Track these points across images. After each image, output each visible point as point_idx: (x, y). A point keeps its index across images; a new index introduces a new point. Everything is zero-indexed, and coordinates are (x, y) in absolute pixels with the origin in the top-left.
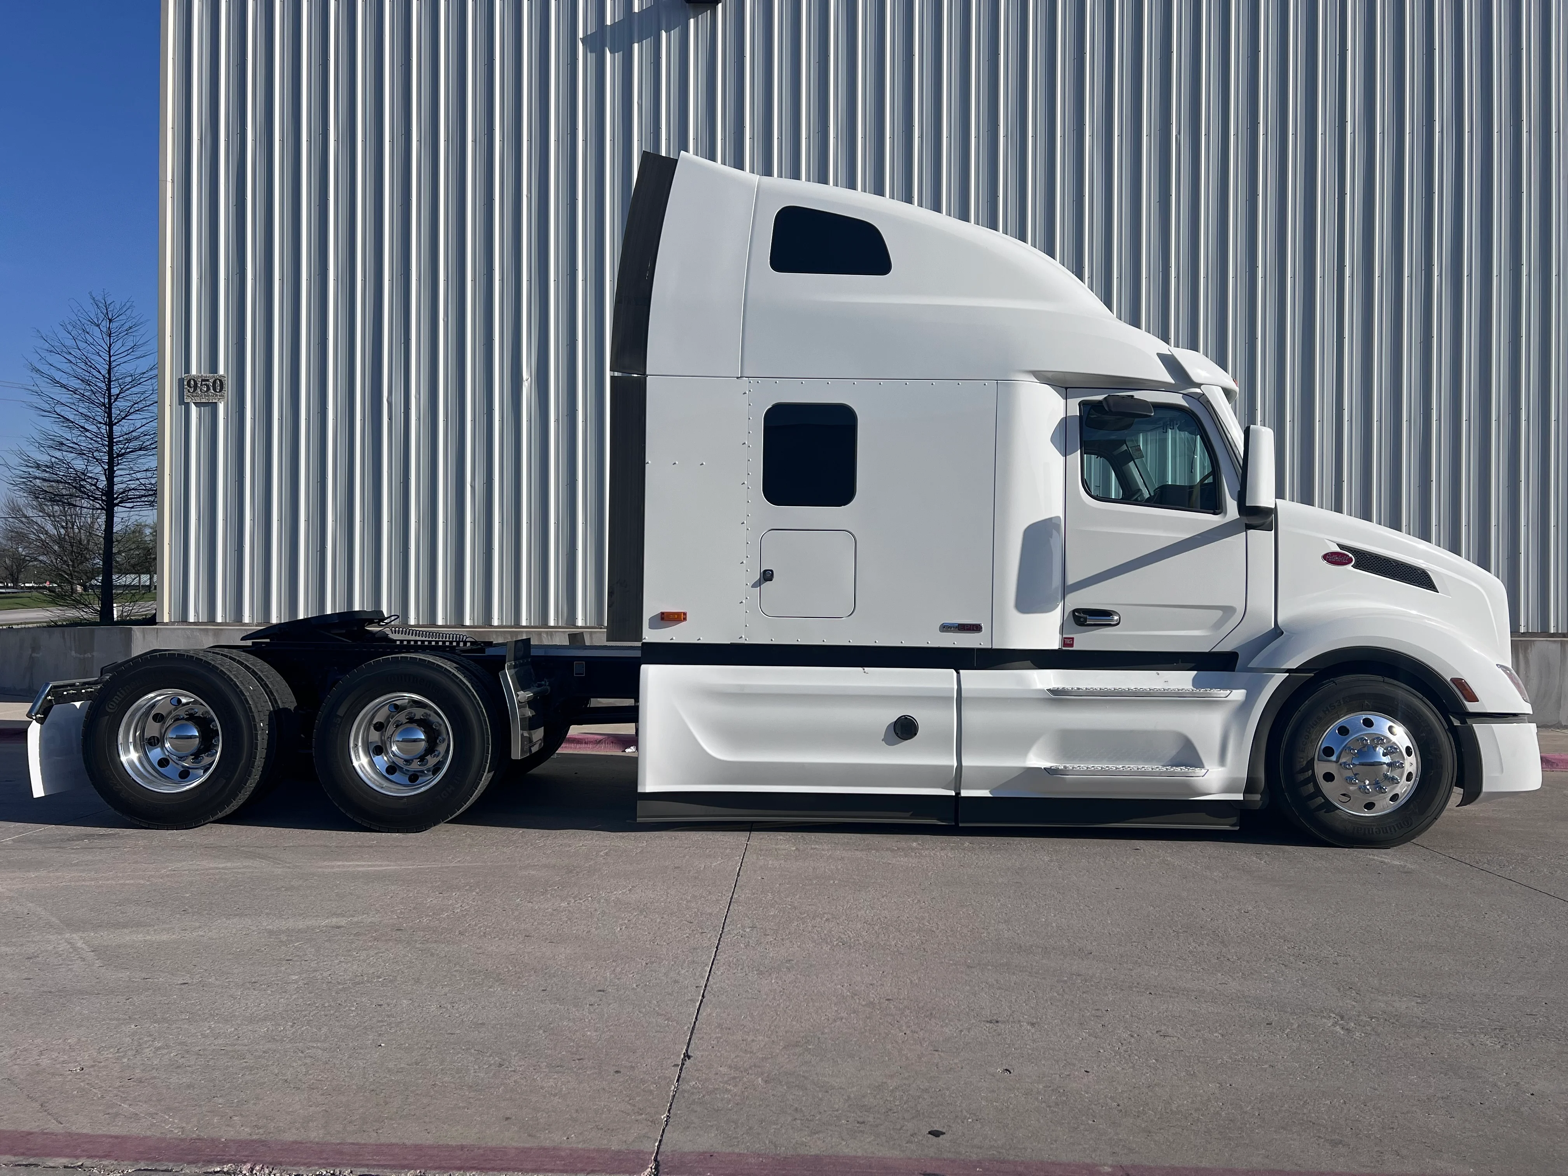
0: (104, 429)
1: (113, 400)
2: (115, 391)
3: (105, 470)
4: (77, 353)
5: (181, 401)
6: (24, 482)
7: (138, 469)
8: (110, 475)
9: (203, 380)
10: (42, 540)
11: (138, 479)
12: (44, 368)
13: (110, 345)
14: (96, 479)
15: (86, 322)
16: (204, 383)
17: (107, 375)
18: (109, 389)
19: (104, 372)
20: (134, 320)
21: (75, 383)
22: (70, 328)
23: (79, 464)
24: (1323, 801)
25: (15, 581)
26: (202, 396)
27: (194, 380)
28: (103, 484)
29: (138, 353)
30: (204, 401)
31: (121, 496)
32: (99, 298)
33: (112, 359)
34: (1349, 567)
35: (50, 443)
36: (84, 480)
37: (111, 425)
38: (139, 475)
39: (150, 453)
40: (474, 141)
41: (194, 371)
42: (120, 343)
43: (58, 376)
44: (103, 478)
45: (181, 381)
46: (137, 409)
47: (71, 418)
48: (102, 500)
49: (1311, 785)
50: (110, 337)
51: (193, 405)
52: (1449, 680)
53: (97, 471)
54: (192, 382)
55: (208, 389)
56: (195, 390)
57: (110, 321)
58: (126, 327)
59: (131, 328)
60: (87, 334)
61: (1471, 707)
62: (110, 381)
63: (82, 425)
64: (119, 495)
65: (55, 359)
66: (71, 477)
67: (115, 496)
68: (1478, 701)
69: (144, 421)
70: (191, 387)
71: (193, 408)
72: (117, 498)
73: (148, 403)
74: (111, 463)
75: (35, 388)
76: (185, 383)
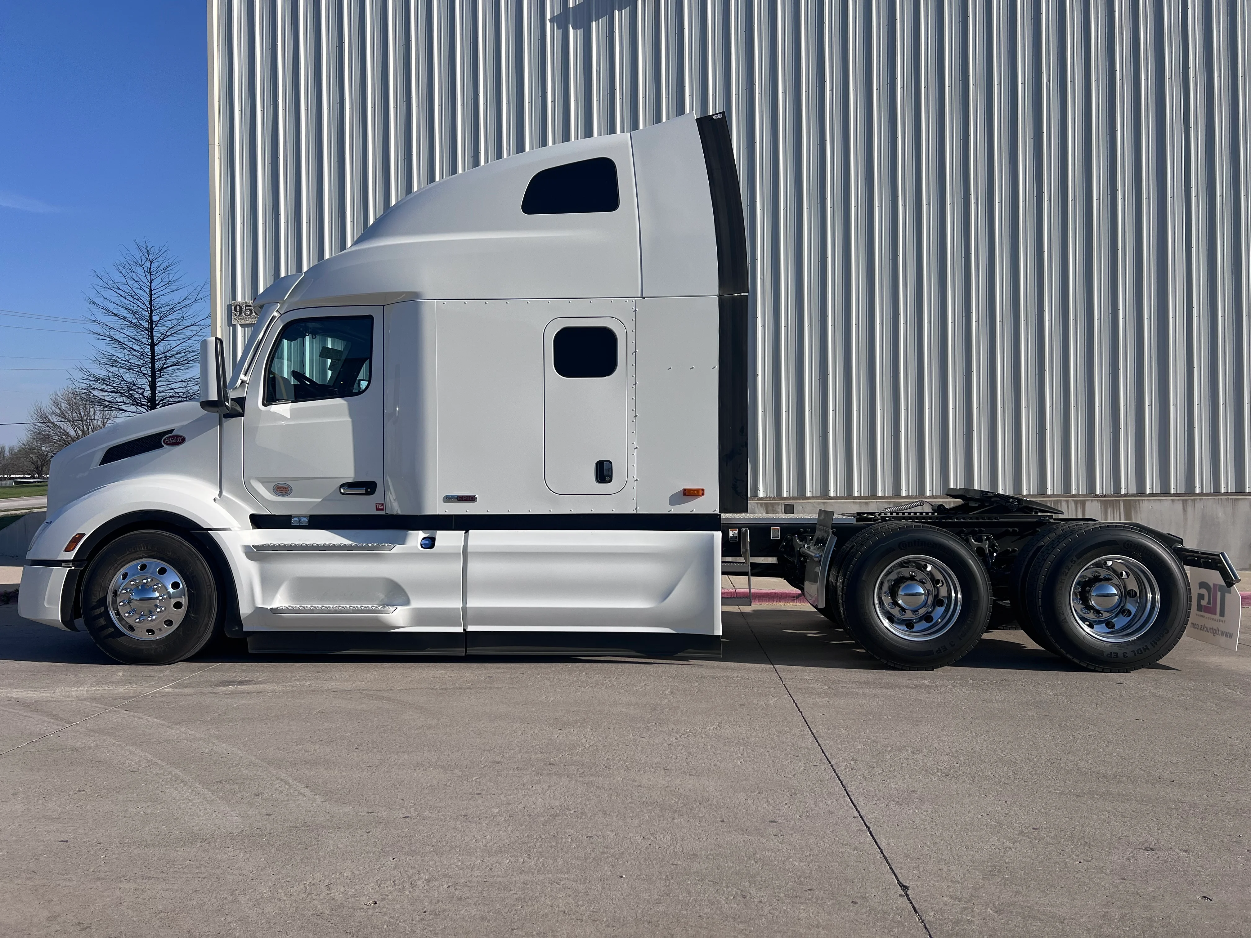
0: (148, 350)
1: (154, 326)
2: (156, 318)
3: (149, 382)
4: (126, 288)
5: (230, 324)
6: (85, 393)
7: (174, 381)
8: (153, 387)
9: (246, 306)
10: (64, 440)
11: (173, 389)
12: (98, 301)
13: (151, 281)
14: (143, 389)
15: (133, 263)
16: (247, 308)
17: (149, 306)
18: (151, 317)
19: (147, 303)
20: (169, 261)
21: (124, 313)
22: (121, 268)
23: (129, 377)
25: (40, 473)
26: (246, 318)
27: (239, 306)
28: (148, 393)
29: (173, 287)
30: (248, 322)
31: (161, 402)
32: (143, 244)
33: (153, 293)
35: (106, 361)
36: (134, 390)
37: (153, 345)
38: (173, 386)
39: (183, 368)
40: (463, 105)
41: (239, 299)
42: (159, 279)
43: (111, 307)
44: (148, 388)
45: (229, 307)
46: (173, 332)
47: (122, 340)
48: (148, 406)
50: (151, 275)
51: (239, 326)
53: (144, 382)
54: (238, 308)
55: (251, 313)
56: (241, 314)
57: (151, 262)
58: (164, 265)
59: (167, 267)
60: (133, 273)
62: (152, 310)
63: (131, 346)
64: (160, 402)
65: (109, 294)
66: (122, 388)
67: (157, 402)
69: (178, 342)
70: (236, 311)
71: (240, 329)
72: (159, 404)
73: (182, 327)
74: (153, 376)
75: (93, 318)
76: (233, 308)
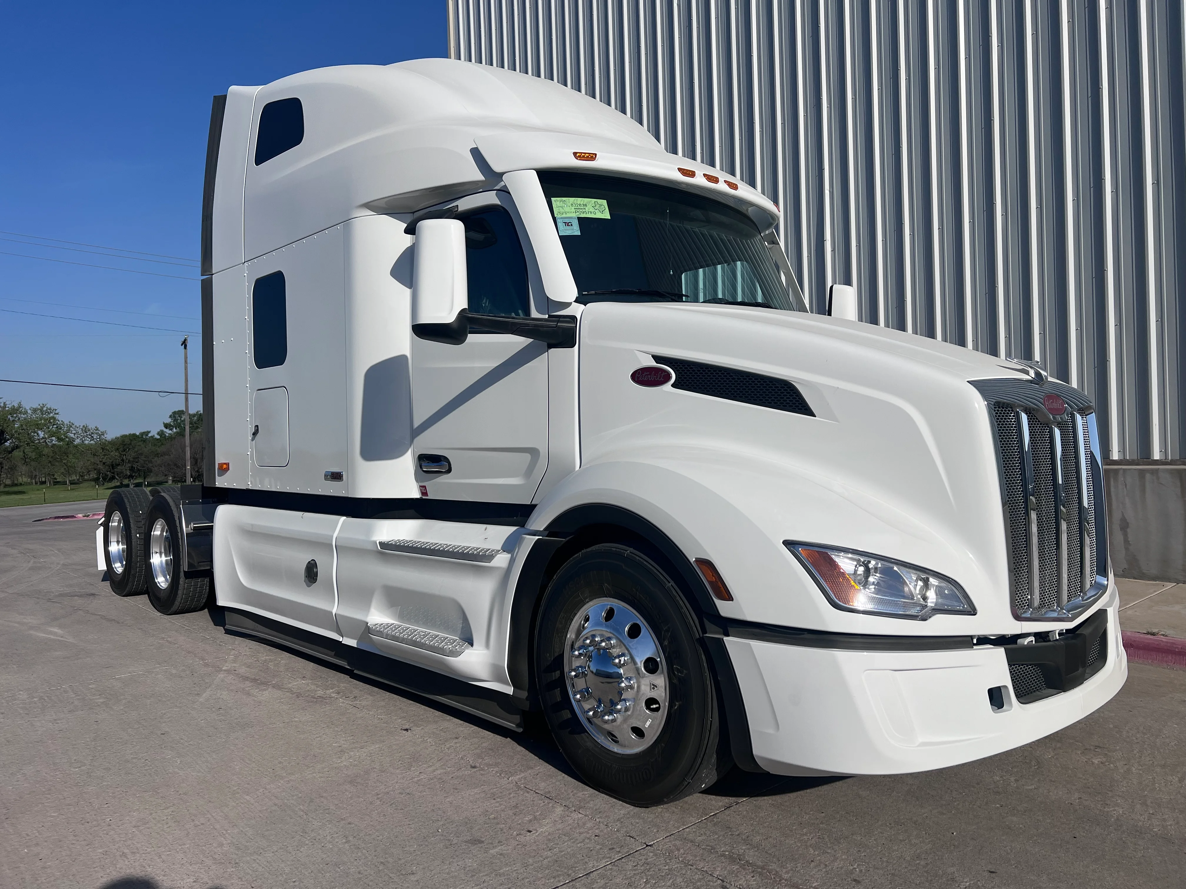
24: (569, 716)
34: (668, 387)
49: (557, 691)
52: (692, 560)
61: (724, 608)
68: (732, 600)
